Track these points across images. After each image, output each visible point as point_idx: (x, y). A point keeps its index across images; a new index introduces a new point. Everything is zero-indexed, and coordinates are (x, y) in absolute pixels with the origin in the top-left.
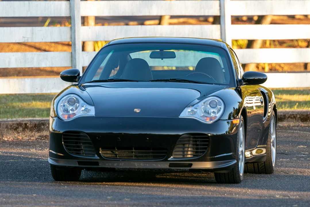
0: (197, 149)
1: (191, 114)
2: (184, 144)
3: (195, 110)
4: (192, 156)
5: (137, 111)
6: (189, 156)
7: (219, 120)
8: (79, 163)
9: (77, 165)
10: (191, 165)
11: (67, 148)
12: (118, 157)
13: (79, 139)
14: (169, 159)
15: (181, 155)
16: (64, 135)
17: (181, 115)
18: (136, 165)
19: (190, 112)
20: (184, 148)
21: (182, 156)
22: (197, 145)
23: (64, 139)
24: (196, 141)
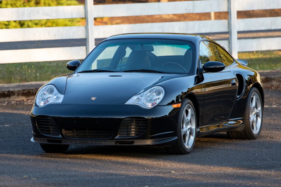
0: (139, 129)
1: (138, 100)
2: (128, 126)
3: (141, 98)
4: (135, 135)
5: (93, 99)
6: (133, 135)
7: (158, 105)
8: (48, 141)
9: (47, 143)
10: (133, 142)
11: (40, 129)
12: (76, 137)
13: (48, 122)
14: (115, 138)
15: (126, 134)
16: (37, 119)
17: (127, 102)
18: (89, 143)
19: (137, 99)
20: (128, 129)
21: (126, 136)
22: (139, 126)
23: (37, 121)
24: (138, 123)
